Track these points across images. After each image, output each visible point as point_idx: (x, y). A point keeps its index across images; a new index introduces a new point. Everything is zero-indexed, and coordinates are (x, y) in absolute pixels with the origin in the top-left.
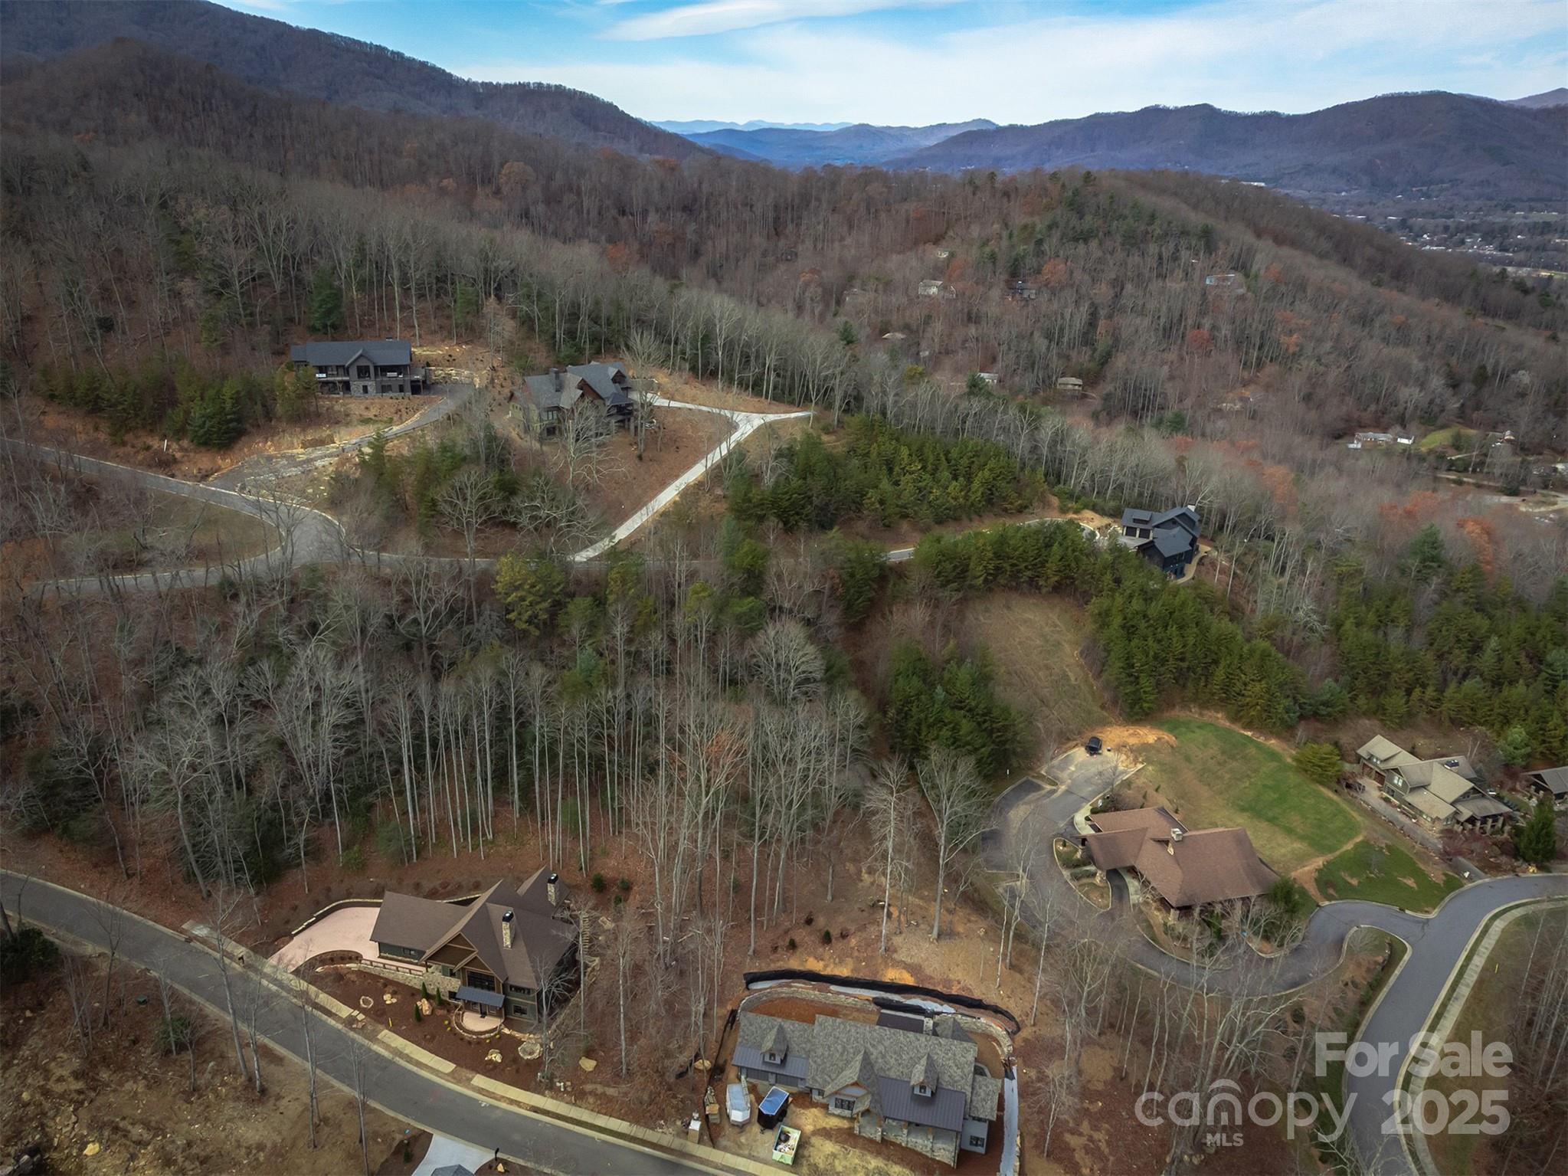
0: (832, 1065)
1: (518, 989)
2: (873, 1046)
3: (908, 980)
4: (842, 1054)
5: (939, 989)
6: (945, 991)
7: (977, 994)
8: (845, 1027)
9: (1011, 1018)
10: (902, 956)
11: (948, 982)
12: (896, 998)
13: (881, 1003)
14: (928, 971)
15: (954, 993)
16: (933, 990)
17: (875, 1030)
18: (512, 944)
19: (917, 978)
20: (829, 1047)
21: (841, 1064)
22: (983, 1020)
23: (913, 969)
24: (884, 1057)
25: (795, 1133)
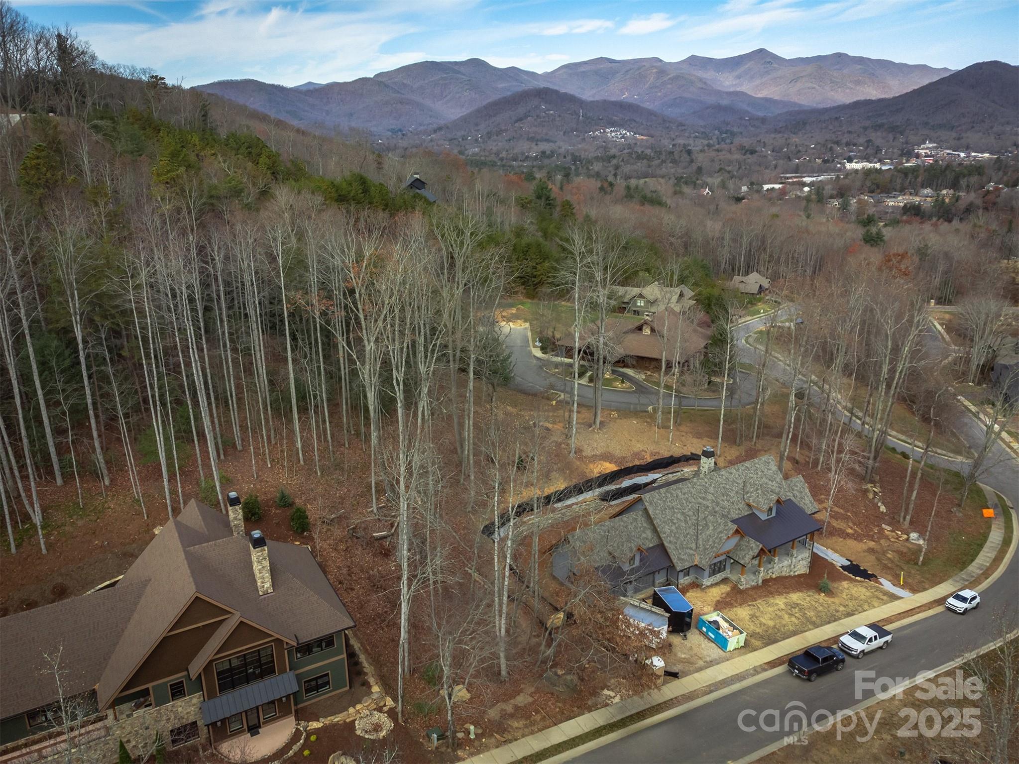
0: (685, 536)
1: (306, 649)
2: (704, 498)
3: (610, 467)
4: (686, 522)
5: (637, 463)
6: (642, 462)
8: (672, 494)
10: (588, 452)
11: (637, 455)
12: (612, 487)
13: (607, 497)
14: (616, 453)
15: (649, 460)
16: (633, 467)
17: (695, 484)
18: (274, 585)
19: (615, 463)
20: (672, 520)
21: (691, 531)
22: (686, 469)
23: (607, 457)
24: (718, 504)
25: (714, 617)
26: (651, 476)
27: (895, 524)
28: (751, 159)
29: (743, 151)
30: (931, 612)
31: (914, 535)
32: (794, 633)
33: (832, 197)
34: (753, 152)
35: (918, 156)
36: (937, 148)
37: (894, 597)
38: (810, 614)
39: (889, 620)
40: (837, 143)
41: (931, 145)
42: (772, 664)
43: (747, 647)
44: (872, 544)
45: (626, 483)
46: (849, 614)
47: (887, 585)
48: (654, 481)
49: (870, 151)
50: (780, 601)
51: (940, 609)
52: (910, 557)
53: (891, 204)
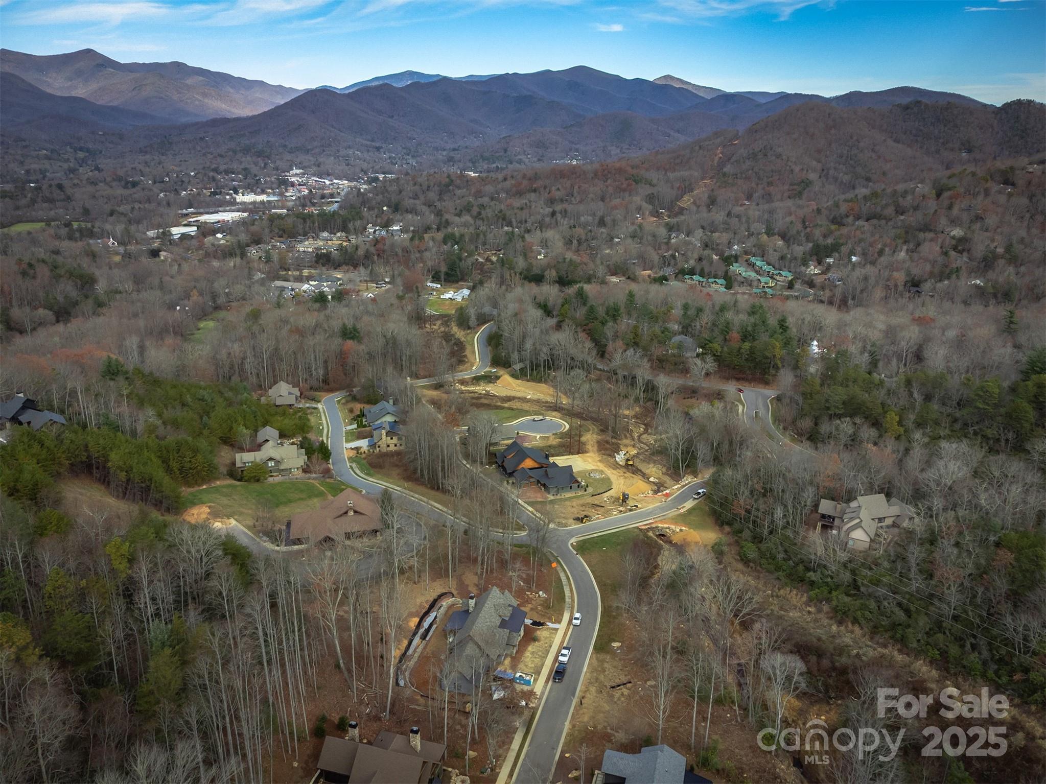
3: (416, 620)
5: (424, 610)
7: (432, 599)
9: (446, 593)
11: (421, 606)
12: (422, 631)
13: (424, 637)
14: (414, 610)
15: (428, 606)
16: (423, 614)
19: (415, 617)
22: (444, 604)
23: (411, 615)
25: (518, 675)
26: (433, 615)
27: (530, 589)
28: (137, 193)
29: (123, 183)
30: (571, 630)
31: (541, 593)
32: (543, 665)
33: (248, 246)
34: (135, 184)
35: (293, 185)
36: (304, 174)
37: (557, 630)
38: (540, 653)
39: (563, 642)
40: (216, 170)
41: (298, 171)
42: (547, 682)
43: (536, 680)
44: (530, 605)
45: (426, 625)
46: (551, 646)
47: (550, 625)
48: (436, 617)
49: (250, 180)
50: (528, 654)
51: (572, 627)
52: (546, 605)
53: (302, 249)
